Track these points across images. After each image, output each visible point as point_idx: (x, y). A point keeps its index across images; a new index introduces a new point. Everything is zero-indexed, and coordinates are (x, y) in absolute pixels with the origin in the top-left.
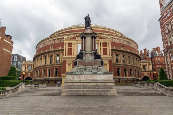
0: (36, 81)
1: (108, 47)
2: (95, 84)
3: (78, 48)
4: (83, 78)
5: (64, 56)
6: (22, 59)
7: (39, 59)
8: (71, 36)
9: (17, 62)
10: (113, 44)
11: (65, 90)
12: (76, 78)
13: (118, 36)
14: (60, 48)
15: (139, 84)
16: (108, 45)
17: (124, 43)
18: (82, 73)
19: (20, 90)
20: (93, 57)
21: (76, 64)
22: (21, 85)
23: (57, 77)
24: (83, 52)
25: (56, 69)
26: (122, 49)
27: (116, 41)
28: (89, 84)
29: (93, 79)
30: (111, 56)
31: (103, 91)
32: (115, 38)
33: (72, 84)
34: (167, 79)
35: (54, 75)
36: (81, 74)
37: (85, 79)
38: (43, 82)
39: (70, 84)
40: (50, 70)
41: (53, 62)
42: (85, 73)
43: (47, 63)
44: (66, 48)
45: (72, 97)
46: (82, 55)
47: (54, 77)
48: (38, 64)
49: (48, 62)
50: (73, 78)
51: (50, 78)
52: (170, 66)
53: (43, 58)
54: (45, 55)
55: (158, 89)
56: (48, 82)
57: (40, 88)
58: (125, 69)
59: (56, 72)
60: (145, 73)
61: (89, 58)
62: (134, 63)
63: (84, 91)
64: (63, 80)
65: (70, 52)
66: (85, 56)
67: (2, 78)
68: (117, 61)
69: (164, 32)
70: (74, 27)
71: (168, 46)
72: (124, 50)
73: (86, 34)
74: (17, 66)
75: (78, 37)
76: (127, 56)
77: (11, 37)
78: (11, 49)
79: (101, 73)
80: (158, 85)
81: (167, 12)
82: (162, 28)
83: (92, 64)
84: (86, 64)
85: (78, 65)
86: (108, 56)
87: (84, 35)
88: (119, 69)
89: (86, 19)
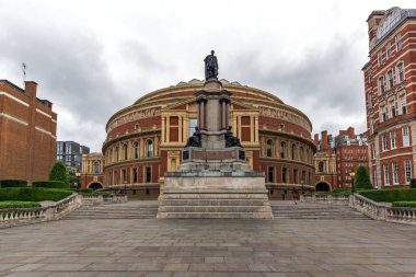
0: (110, 189)
1: (252, 126)
2: (226, 196)
3: (189, 128)
4: (201, 185)
5: (163, 144)
6: (81, 150)
7: (114, 149)
8: (176, 104)
9: (73, 156)
10: (262, 120)
11: (164, 207)
12: (187, 185)
13: (272, 105)
14: (154, 128)
15: (314, 197)
16: (252, 122)
17: (285, 118)
18: (200, 174)
19: (71, 206)
21: (186, 156)
22: (74, 198)
23: (151, 183)
24: (202, 131)
25: (148, 169)
26: (280, 130)
27: (268, 114)
28: (215, 196)
29: (223, 186)
30: (257, 143)
31: (245, 211)
32: (266, 109)
33: (178, 196)
34: (371, 187)
35: (144, 178)
36: (197, 176)
37: (205, 187)
38: (122, 192)
39: (174, 196)
40: (135, 170)
41: (141, 154)
42: (206, 174)
43: (129, 157)
44: (165, 127)
45: (180, 221)
46: (200, 139)
47: (144, 184)
48: (112, 159)
49: (131, 156)
50: (181, 184)
51: (137, 184)
52: (378, 163)
53: (121, 147)
54: (124, 142)
55: (358, 207)
56: (134, 193)
57: (115, 202)
58: (284, 170)
59: (149, 175)
60: (322, 177)
61: (216, 145)
62: (301, 157)
63: (204, 210)
64: (162, 188)
65: (174, 135)
66: (206, 141)
67: (36, 184)
68: (269, 153)
69: (372, 94)
70: (182, 86)
71: (378, 124)
72: (284, 132)
73: (206, 93)
74: (73, 165)
75: (190, 104)
76: (289, 144)
77: (50, 105)
78: (53, 128)
79: (240, 174)
80: (357, 198)
81: (384, 49)
82: (368, 85)
83: (220, 156)
84: (207, 157)
85: (190, 159)
86: (252, 143)
87: (204, 97)
88: (271, 170)
89: (207, 60)
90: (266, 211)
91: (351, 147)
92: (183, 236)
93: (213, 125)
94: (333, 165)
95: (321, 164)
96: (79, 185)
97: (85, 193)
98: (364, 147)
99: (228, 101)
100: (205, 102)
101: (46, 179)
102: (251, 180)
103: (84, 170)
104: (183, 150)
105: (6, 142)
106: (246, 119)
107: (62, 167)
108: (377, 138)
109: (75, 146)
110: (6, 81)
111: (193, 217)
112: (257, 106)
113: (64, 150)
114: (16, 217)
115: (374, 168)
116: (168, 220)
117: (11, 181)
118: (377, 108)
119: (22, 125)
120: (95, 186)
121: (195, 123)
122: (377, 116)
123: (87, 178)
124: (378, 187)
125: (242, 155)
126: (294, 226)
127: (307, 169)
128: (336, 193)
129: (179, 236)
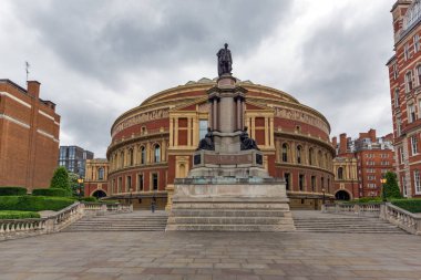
0: (114, 198)
1: (266, 128)
2: (242, 205)
3: (200, 129)
4: (214, 193)
5: (171, 148)
6: (85, 155)
7: (119, 154)
8: (185, 104)
9: (76, 161)
10: (278, 121)
11: (174, 218)
12: (199, 194)
13: (288, 105)
14: (162, 131)
15: (337, 208)
16: (266, 123)
17: (302, 120)
18: (213, 180)
19: (73, 218)
20: (239, 145)
21: (197, 160)
22: (76, 207)
23: (158, 191)
24: (215, 133)
25: (155, 176)
26: (296, 133)
27: (283, 114)
28: (230, 205)
29: (238, 194)
30: (272, 147)
31: (263, 222)
32: (281, 109)
33: (189, 205)
34: (400, 196)
35: (151, 186)
36: (210, 183)
37: (219, 195)
38: (127, 201)
39: (185, 205)
40: (141, 176)
41: (147, 160)
42: (219, 181)
43: (135, 162)
44: (174, 129)
45: (192, 234)
46: (213, 141)
47: (150, 192)
48: (117, 165)
49: (137, 161)
50: (193, 192)
51: (143, 192)
52: (407, 169)
53: (126, 152)
54: (130, 146)
56: (139, 202)
57: (119, 212)
58: (301, 176)
59: (155, 182)
60: (342, 184)
61: (229, 147)
62: (319, 161)
63: (218, 222)
64: (170, 197)
65: (183, 139)
66: (220, 144)
67: (36, 192)
68: (285, 158)
69: (398, 91)
70: (190, 85)
71: (406, 124)
72: (301, 135)
73: (220, 91)
74: (77, 171)
75: (201, 104)
76: (306, 148)
77: (53, 106)
78: (56, 131)
79: (258, 180)
80: (389, 208)
81: (411, 41)
82: (393, 82)
83: (235, 160)
84: (220, 161)
85: (202, 164)
86: (267, 147)
87: (218, 94)
88: (287, 175)
89: (220, 54)
90: (287, 223)
91: (373, 151)
92: (198, 253)
93: (227, 126)
94: (354, 170)
95: (341, 170)
96: (82, 194)
97: (88, 202)
98: (387, 151)
99: (243, 99)
100: (218, 100)
101: (47, 186)
102: (270, 187)
103: (88, 176)
104: (194, 154)
105: (6, 146)
106: (260, 121)
107: (64, 173)
108: (405, 140)
109: (78, 151)
110: (9, 81)
111: (204, 230)
112: (271, 105)
113: (67, 156)
114: (13, 229)
115: (403, 174)
116: (178, 232)
117: (10, 189)
118: (405, 106)
119: (23, 128)
120: (99, 194)
121: (205, 125)
122: (405, 115)
123: (91, 185)
124: (408, 196)
125: (259, 160)
126: (323, 242)
127: (326, 176)
128: (363, 203)
129: (193, 253)
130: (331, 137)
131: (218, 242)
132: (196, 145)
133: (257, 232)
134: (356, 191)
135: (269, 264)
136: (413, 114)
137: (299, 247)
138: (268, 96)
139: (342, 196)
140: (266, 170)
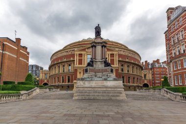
0: (52, 86)
1: (115, 58)
2: (105, 89)
3: (87, 58)
4: (93, 84)
5: (75, 66)
6: (39, 68)
7: (54, 68)
8: (81, 48)
9: (36, 71)
10: (120, 56)
11: (76, 94)
12: (87, 84)
13: (124, 49)
14: (72, 59)
15: (144, 90)
16: (115, 56)
17: (129, 55)
19: (34, 94)
20: (103, 65)
21: (86, 71)
22: (36, 89)
23: (70, 83)
24: (94, 60)
25: (69, 77)
26: (127, 60)
27: (122, 53)
28: (100, 89)
29: (103, 84)
30: (117, 66)
31: (113, 96)
32: (121, 51)
33: (83, 89)
34: (169, 86)
35: (67, 81)
36: (92, 80)
37: (95, 85)
38: (57, 87)
39: (81, 89)
40: (63, 77)
41: (66, 71)
42: (95, 79)
44: (77, 58)
45: (84, 101)
46: (93, 63)
47: (67, 83)
48: (53, 72)
49: (61, 71)
50: (84, 84)
51: (63, 84)
52: (172, 75)
53: (57, 67)
54: (58, 65)
55: (165, 95)
56: (62, 88)
57: (54, 92)
58: (129, 78)
59: (69, 79)
60: (146, 81)
61: (99, 66)
62: (136, 72)
63: (94, 96)
64: (75, 85)
65: (80, 62)
66: (96, 64)
67: (19, 83)
68: (122, 70)
69: (169, 44)
70: (84, 41)
71: (172, 57)
72: (129, 61)
73: (96, 43)
74: (36, 75)
75: (88, 48)
76: (131, 66)
77: (26, 48)
78: (27, 59)
79: (111, 79)
80: (165, 91)
81: (174, 24)
82: (167, 40)
83: (102, 71)
84: (96, 71)
85: (88, 72)
86: (115, 66)
87: (95, 44)
88: (123, 77)
89: (96, 28)
90: (123, 96)
91: (158, 68)
92: (86, 108)
93: (99, 57)
94: (151, 75)
95: (145, 75)
96: (38, 84)
97: (41, 87)
98: (164, 68)
99: (105, 47)
100: (95, 47)
101: (24, 81)
102: (116, 82)
103: (41, 77)
104: (85, 68)
105: (7, 64)
106: (112, 55)
107: (31, 75)
108: (171, 64)
109: (37, 67)
110: (7, 38)
111: (89, 99)
112: (117, 49)
113: (32, 69)
114: (9, 98)
115: (170, 77)
116: (78, 100)
117: (8, 82)
118: (171, 50)
119: (14, 57)
120: (45, 84)
121: (90, 57)
122: (171, 54)
123: (42, 81)
124: (172, 86)
125: (112, 71)
126: (138, 104)
127: (139, 78)
128: (154, 88)
129: (84, 108)
130: (141, 62)
131: (94, 104)
132: (86, 64)
133: (110, 100)
134: (151, 84)
135: (115, 113)
136: (175, 53)
137: (128, 106)
138: (115, 45)
139: (146, 85)
140: (115, 75)
